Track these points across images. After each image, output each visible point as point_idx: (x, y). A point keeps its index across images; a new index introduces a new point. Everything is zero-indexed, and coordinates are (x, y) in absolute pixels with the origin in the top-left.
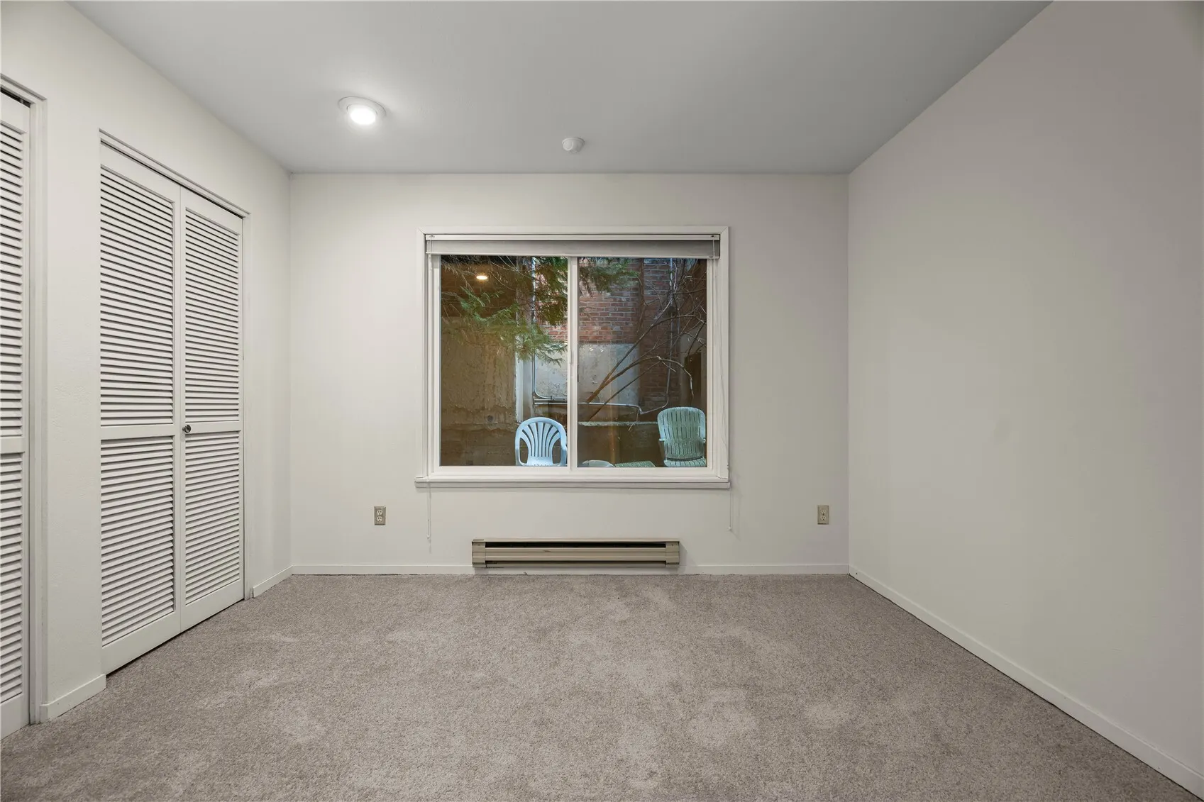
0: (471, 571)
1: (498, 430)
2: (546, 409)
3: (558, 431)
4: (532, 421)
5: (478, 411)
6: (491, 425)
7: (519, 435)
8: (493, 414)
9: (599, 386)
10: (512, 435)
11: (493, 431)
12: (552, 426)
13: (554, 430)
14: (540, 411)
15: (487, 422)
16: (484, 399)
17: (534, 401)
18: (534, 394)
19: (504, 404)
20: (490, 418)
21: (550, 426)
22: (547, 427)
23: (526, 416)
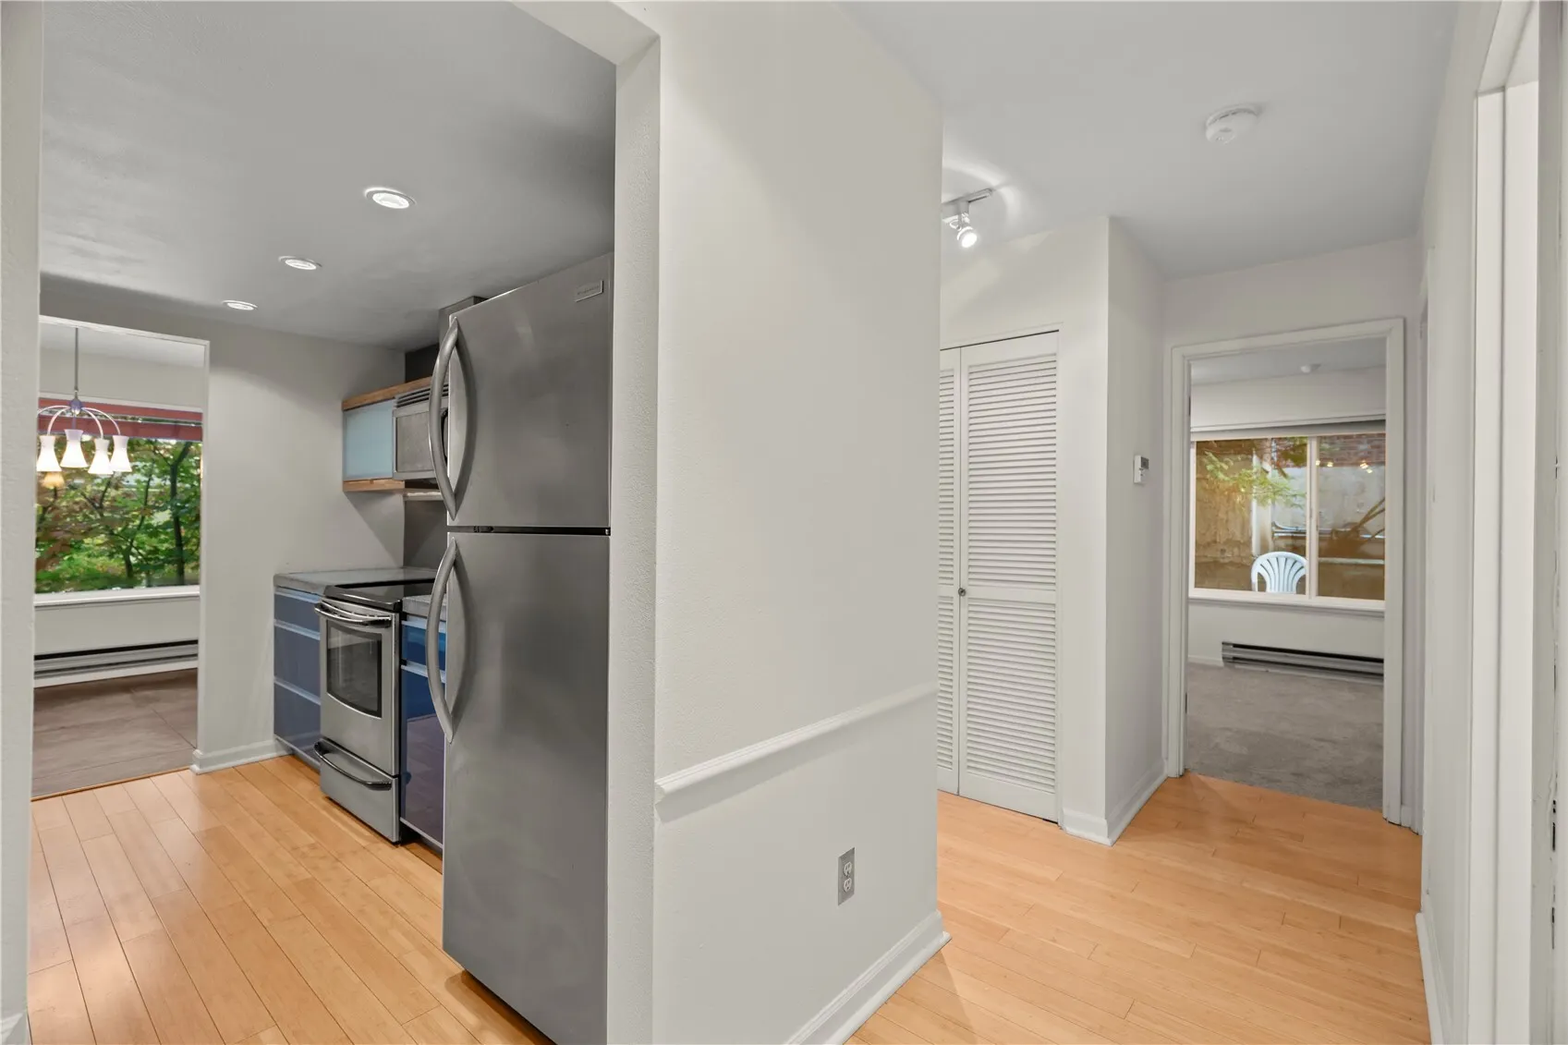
0: (1220, 663)
1: (1231, 563)
2: (1290, 542)
3: (1302, 567)
4: (1272, 555)
5: (1209, 544)
6: (1223, 558)
7: (1256, 569)
8: (1225, 548)
9: (1363, 516)
10: (1248, 568)
11: (1226, 564)
12: (1296, 562)
13: (1297, 566)
14: (1282, 543)
15: (1219, 554)
16: (1216, 533)
17: (1273, 533)
18: (1274, 524)
19: (1238, 537)
20: (1223, 551)
21: (1293, 561)
22: (1290, 563)
23: (1264, 550)
